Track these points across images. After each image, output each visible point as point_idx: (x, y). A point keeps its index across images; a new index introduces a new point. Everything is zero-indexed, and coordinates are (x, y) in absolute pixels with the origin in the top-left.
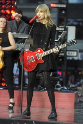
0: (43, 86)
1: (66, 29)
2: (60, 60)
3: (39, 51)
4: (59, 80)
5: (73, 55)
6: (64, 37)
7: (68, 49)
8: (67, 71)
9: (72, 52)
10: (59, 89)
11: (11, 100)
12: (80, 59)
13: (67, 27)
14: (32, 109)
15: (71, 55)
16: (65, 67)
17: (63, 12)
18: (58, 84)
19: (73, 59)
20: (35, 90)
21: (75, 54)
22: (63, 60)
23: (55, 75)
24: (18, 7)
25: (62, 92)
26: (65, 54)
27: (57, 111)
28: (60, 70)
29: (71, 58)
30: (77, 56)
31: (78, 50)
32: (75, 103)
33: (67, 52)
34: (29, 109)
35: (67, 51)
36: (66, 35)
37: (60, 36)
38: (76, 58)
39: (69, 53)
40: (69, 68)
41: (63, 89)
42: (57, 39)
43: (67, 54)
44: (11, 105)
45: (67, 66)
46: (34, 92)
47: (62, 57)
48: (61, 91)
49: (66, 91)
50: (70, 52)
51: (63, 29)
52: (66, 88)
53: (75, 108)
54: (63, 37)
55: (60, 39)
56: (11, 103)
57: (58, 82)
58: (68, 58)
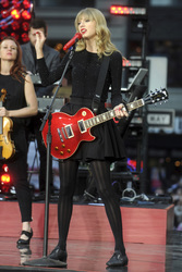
0: (95, 193)
1: (146, 65)
2: (134, 133)
3: (84, 113)
4: (131, 180)
5: (161, 122)
6: (142, 83)
7: (150, 109)
8: (149, 158)
9: (161, 116)
10: (132, 200)
11: (25, 226)
12: (177, 131)
13: (147, 58)
14: (69, 246)
15: (158, 123)
16: (145, 148)
17: (140, 26)
18: (129, 189)
19: (162, 131)
20: (77, 203)
21: (166, 119)
22: (139, 134)
23: (121, 168)
24: (38, 14)
25: (139, 206)
26: (145, 119)
27: (128, 250)
28: (132, 158)
29: (157, 130)
30: (170, 125)
31: (173, 111)
32: (167, 232)
33: (149, 116)
34: (62, 245)
35: (148, 112)
36: (147, 77)
37: (132, 80)
38: (168, 130)
39: (152, 119)
40: (153, 153)
41: (141, 199)
42: (126, 87)
43: (149, 121)
44: (24, 237)
45: (149, 147)
46: (74, 206)
47: (138, 128)
48: (135, 204)
49: (147, 205)
50: (156, 116)
51: (139, 64)
52: (146, 198)
53: (168, 243)
54: (139, 81)
55: (133, 87)
56: (24, 232)
57: (130, 184)
58: (150, 129)
